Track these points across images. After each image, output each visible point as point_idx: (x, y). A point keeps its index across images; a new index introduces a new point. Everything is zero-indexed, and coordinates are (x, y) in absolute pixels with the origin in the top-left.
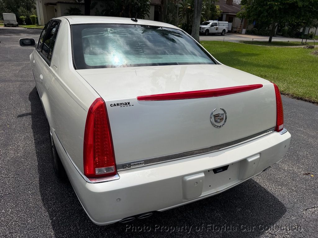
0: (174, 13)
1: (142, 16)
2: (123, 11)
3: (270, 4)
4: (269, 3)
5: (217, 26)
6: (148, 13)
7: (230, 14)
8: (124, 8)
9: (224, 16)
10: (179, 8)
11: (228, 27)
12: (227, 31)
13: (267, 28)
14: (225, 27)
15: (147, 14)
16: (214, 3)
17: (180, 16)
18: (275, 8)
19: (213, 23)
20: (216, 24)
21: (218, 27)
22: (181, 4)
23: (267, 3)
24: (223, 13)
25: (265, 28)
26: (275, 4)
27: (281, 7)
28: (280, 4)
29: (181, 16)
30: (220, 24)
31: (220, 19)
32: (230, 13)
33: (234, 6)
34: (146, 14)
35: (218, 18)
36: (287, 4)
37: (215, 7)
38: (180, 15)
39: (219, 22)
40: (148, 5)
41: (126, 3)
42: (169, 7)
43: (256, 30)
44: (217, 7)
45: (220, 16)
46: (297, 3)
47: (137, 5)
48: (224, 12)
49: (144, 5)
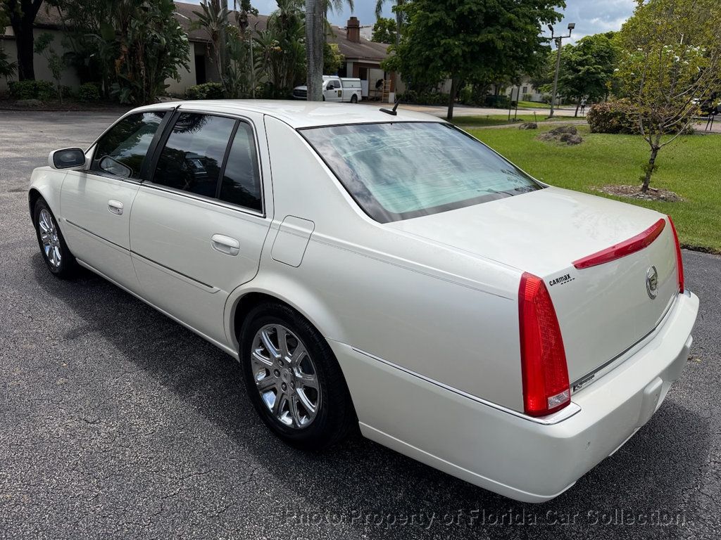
0: (243, 60)
1: (171, 67)
2: (122, 57)
3: (445, 43)
4: (443, 42)
5: (339, 87)
6: (184, 62)
7: (360, 61)
8: (124, 49)
9: (350, 67)
10: (254, 49)
11: (360, 89)
12: (359, 98)
13: (434, 89)
14: (355, 91)
15: (182, 63)
16: (325, 38)
17: (256, 68)
18: (456, 52)
19: (330, 82)
20: (336, 85)
21: (341, 89)
22: (257, 40)
23: (439, 42)
24: (347, 59)
25: (431, 90)
26: (455, 45)
27: (467, 50)
28: (463, 44)
29: (258, 67)
30: (344, 83)
31: (342, 73)
32: (361, 59)
33: (364, 44)
34: (180, 64)
35: (337, 70)
36: (476, 43)
37: (330, 47)
38: (256, 65)
39: (343, 79)
40: (185, 43)
41: (130, 37)
42: (230, 47)
43: (415, 95)
44: (332, 47)
45: (342, 66)
46: (494, 43)
47: (159, 41)
48: (347, 57)
49: (175, 42)
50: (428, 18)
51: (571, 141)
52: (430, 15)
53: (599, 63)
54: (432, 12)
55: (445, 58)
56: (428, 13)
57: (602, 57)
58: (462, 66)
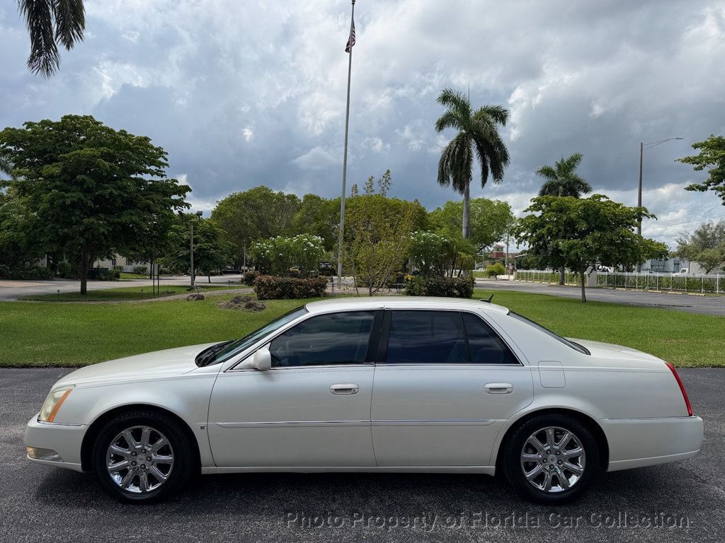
25: (24, 264)
50: (63, 197)
51: (257, 308)
52: (66, 195)
53: (207, 242)
54: (67, 191)
55: (86, 236)
56: (63, 193)
57: (208, 236)
58: (105, 243)
